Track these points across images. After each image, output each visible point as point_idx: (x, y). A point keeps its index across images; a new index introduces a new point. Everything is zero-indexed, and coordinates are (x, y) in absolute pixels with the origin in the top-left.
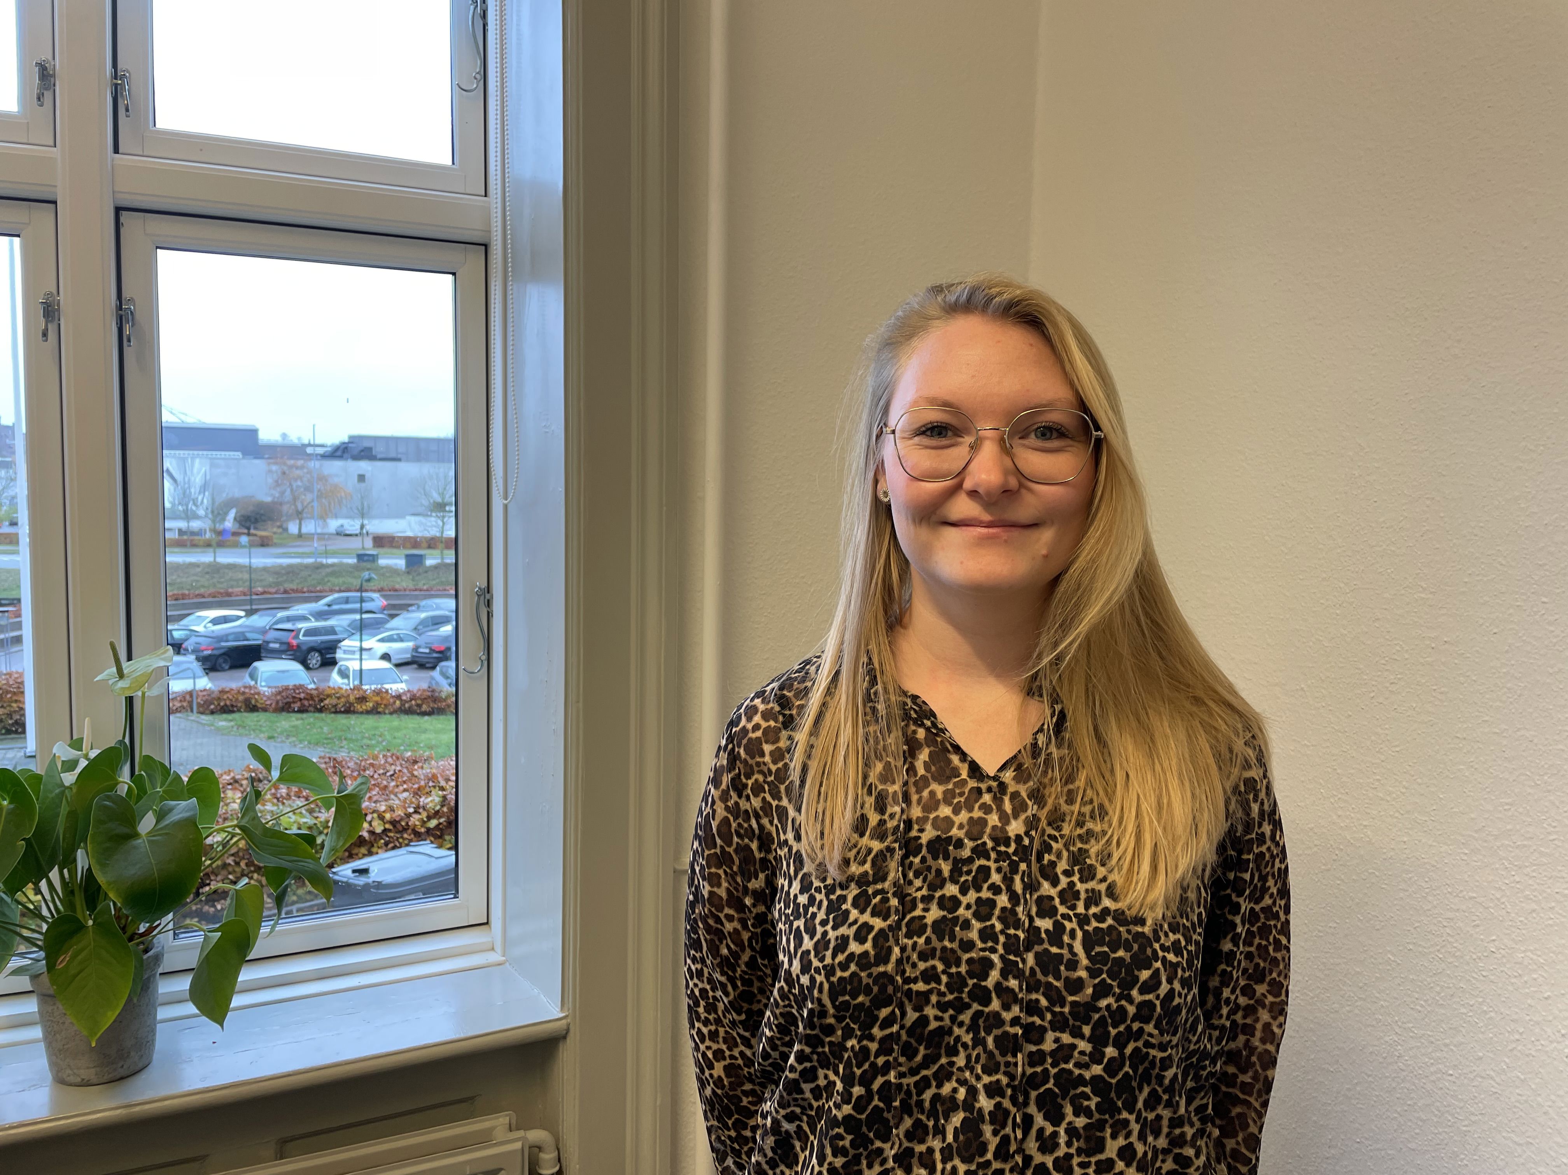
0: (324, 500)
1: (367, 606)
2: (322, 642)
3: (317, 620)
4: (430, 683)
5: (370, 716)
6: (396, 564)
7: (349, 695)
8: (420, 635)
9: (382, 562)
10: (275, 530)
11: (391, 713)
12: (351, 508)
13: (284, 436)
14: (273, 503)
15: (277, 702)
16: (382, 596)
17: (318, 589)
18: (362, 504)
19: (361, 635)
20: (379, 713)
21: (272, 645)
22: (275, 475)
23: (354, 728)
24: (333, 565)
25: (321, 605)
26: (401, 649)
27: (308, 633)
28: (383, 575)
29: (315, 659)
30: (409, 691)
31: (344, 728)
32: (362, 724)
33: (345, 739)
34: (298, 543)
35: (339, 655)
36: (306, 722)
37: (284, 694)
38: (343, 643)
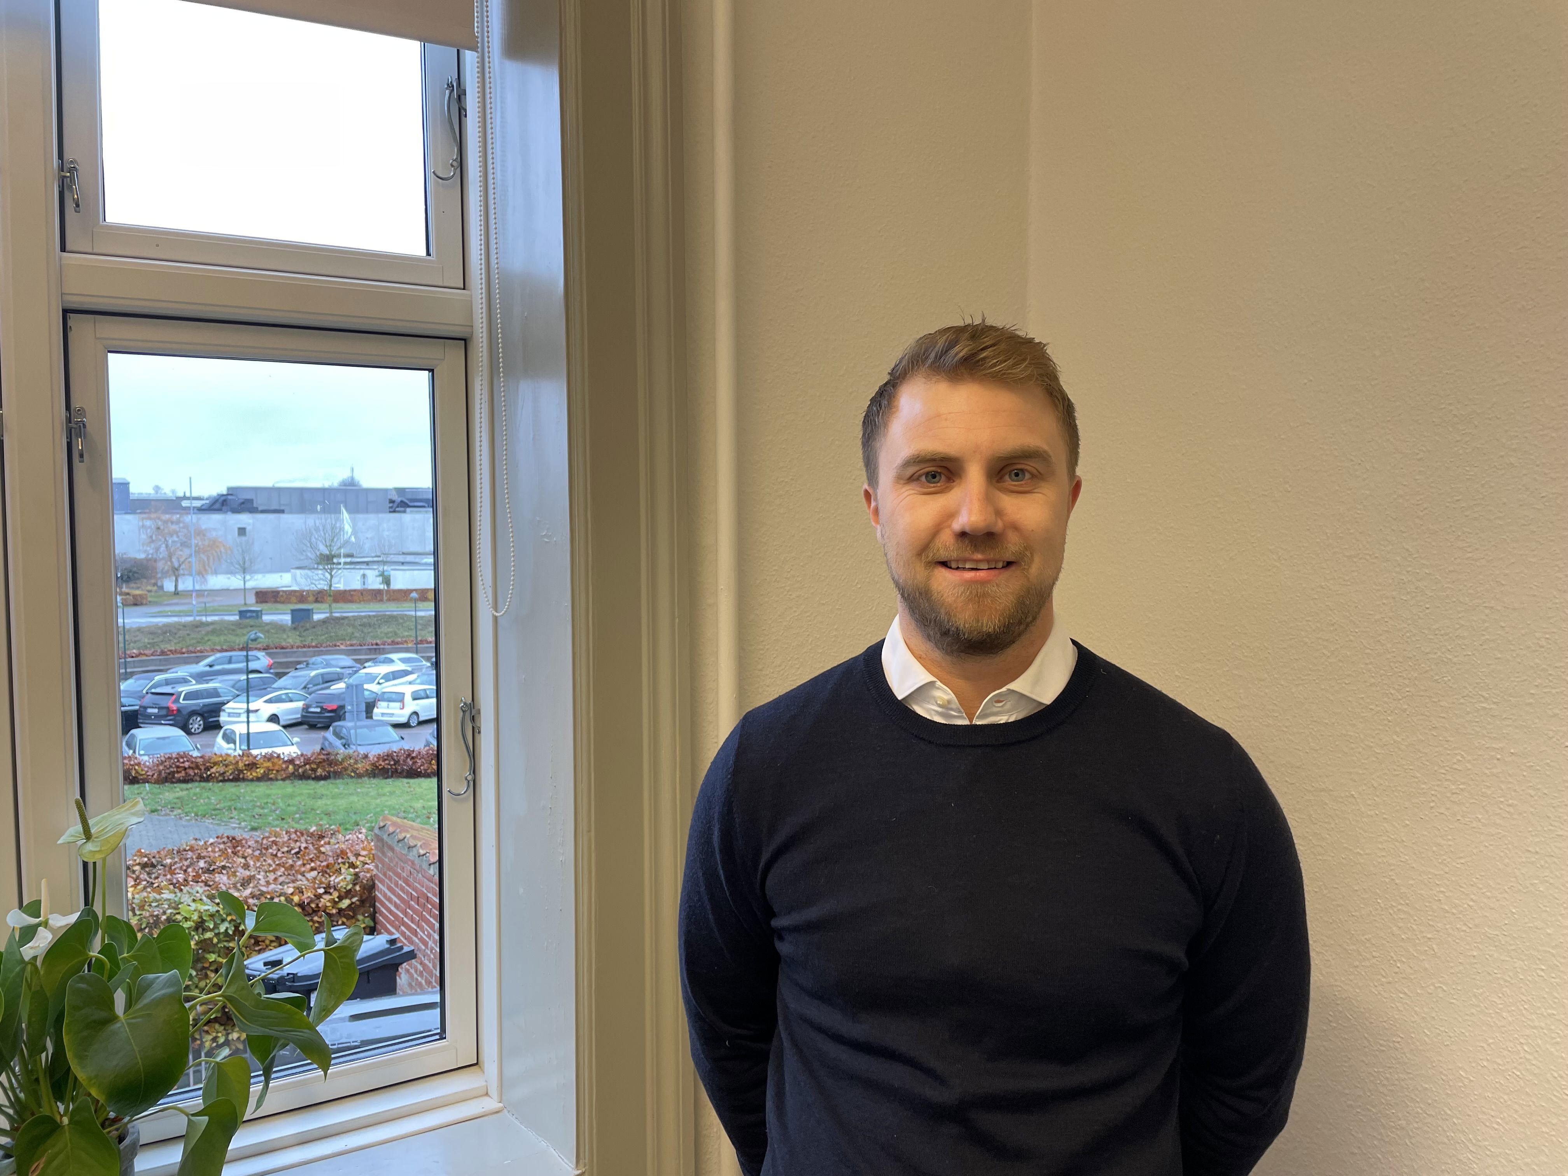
0: (202, 555)
1: (253, 665)
2: (204, 706)
3: (198, 682)
4: (323, 744)
5: (262, 784)
6: (282, 620)
7: (237, 762)
8: (310, 694)
9: (266, 618)
10: (149, 588)
11: (283, 780)
12: (232, 563)
13: (157, 488)
14: (148, 560)
15: (160, 772)
16: (267, 654)
17: (198, 649)
18: (244, 558)
19: (248, 697)
20: (271, 779)
21: (150, 711)
22: (149, 530)
23: (244, 797)
24: (212, 623)
25: (202, 667)
26: (290, 709)
27: (189, 696)
28: (268, 631)
29: (197, 724)
30: (302, 755)
31: (234, 797)
32: (253, 792)
33: (235, 809)
34: (175, 601)
35: (223, 718)
36: (192, 791)
37: (167, 764)
38: (226, 706)
